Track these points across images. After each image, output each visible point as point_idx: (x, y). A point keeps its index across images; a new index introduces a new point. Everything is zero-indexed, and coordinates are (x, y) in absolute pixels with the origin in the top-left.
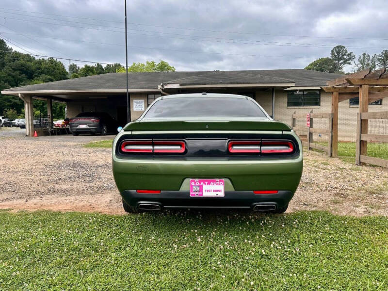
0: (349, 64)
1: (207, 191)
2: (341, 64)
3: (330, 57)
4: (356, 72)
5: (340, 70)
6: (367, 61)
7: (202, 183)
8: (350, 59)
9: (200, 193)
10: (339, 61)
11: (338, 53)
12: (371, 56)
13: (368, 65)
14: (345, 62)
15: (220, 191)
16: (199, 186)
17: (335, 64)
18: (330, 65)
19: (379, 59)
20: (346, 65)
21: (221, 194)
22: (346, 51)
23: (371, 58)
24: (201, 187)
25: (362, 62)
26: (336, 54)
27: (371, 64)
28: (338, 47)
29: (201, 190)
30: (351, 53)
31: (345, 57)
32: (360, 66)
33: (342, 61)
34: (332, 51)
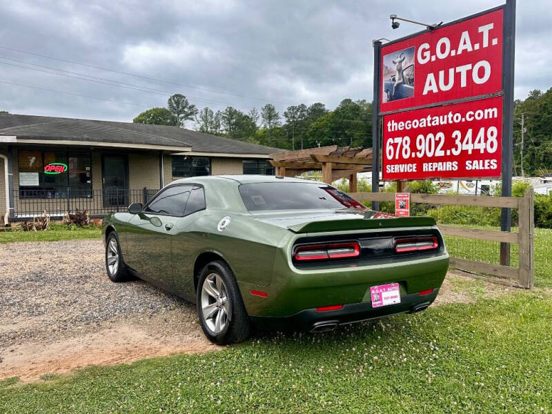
0: (192, 119)
1: (386, 298)
2: (182, 118)
3: (167, 107)
4: (199, 130)
5: (181, 127)
6: (209, 117)
7: (381, 290)
8: (192, 113)
9: (380, 302)
10: (178, 115)
11: (178, 103)
12: (215, 112)
13: (212, 123)
14: (187, 116)
15: (396, 297)
16: (378, 294)
17: (174, 117)
18: (167, 119)
19: (224, 117)
20: (188, 121)
21: (398, 301)
22: (187, 103)
23: (214, 115)
24: (380, 294)
25: (205, 119)
26: (175, 105)
27: (215, 122)
28: (177, 96)
29: (380, 299)
30: (193, 106)
31: (186, 110)
32: (202, 123)
33: (182, 115)
34: (170, 100)
